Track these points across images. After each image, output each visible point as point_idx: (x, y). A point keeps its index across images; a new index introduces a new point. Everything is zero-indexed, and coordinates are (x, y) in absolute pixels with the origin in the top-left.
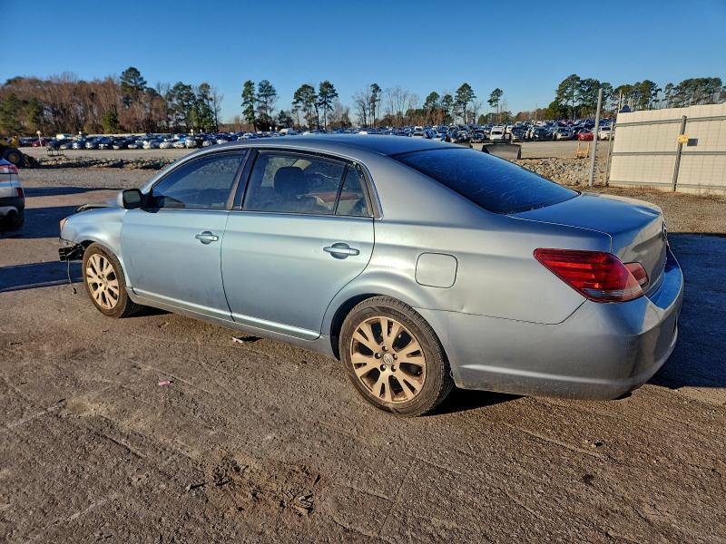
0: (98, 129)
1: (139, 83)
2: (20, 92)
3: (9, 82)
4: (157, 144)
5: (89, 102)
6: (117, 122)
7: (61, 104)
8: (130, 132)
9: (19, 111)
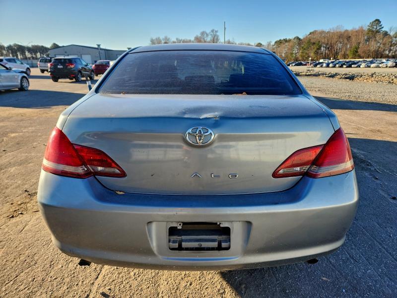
0: (345, 56)
1: (378, 28)
2: (314, 38)
3: (311, 33)
4: (369, 65)
5: (346, 41)
6: (357, 52)
7: (331, 44)
8: (363, 58)
9: (310, 48)
